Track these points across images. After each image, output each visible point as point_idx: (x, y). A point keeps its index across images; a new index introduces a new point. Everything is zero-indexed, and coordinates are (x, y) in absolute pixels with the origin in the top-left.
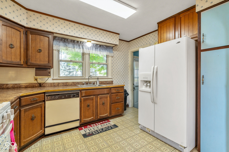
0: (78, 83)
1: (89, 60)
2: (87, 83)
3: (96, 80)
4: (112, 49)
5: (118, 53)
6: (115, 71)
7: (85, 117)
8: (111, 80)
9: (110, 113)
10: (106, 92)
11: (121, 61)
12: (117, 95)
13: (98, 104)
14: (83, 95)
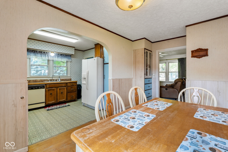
0: (45, 80)
1: (53, 64)
2: (51, 80)
3: (58, 78)
4: (71, 56)
5: (75, 59)
6: (73, 72)
7: (49, 101)
8: (70, 78)
9: (67, 99)
10: (63, 86)
11: (78, 65)
12: (72, 87)
13: (58, 93)
14: (48, 87)
